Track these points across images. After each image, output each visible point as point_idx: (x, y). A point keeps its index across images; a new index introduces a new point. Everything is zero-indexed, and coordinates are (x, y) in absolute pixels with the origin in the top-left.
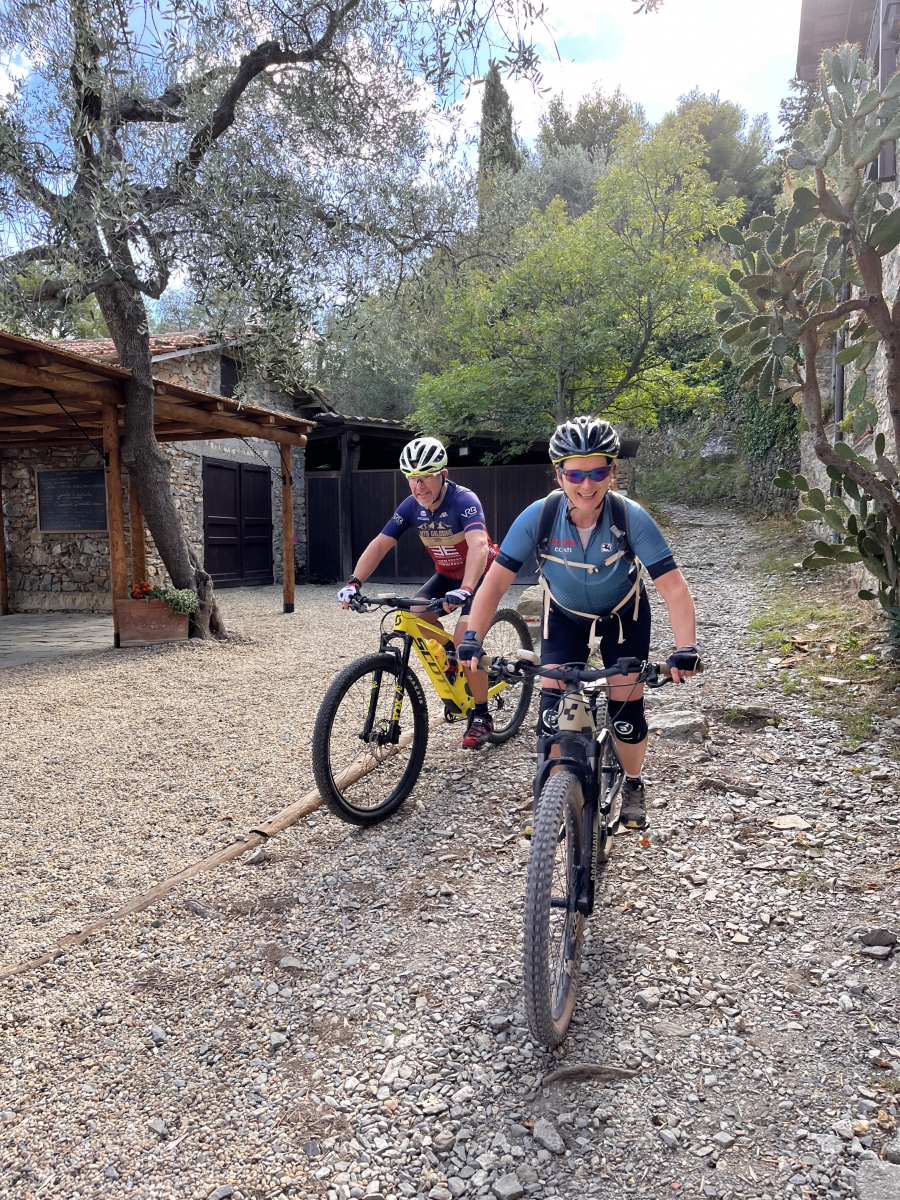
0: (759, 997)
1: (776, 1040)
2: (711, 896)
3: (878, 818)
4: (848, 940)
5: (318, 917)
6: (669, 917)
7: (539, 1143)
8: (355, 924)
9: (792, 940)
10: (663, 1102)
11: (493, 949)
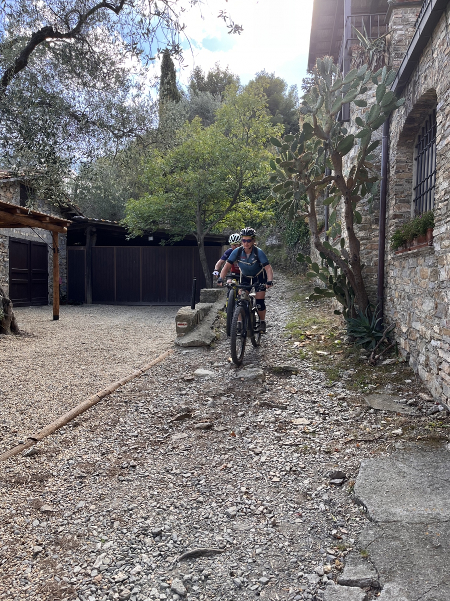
0: (283, 508)
1: (290, 528)
2: (263, 459)
3: (340, 417)
4: (324, 477)
5: (63, 483)
6: (243, 471)
7: (174, 591)
8: (83, 485)
9: (299, 478)
10: (235, 564)
11: (156, 493)
